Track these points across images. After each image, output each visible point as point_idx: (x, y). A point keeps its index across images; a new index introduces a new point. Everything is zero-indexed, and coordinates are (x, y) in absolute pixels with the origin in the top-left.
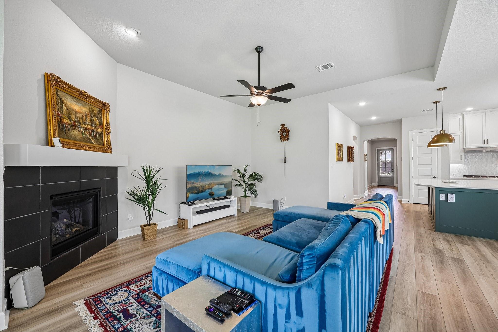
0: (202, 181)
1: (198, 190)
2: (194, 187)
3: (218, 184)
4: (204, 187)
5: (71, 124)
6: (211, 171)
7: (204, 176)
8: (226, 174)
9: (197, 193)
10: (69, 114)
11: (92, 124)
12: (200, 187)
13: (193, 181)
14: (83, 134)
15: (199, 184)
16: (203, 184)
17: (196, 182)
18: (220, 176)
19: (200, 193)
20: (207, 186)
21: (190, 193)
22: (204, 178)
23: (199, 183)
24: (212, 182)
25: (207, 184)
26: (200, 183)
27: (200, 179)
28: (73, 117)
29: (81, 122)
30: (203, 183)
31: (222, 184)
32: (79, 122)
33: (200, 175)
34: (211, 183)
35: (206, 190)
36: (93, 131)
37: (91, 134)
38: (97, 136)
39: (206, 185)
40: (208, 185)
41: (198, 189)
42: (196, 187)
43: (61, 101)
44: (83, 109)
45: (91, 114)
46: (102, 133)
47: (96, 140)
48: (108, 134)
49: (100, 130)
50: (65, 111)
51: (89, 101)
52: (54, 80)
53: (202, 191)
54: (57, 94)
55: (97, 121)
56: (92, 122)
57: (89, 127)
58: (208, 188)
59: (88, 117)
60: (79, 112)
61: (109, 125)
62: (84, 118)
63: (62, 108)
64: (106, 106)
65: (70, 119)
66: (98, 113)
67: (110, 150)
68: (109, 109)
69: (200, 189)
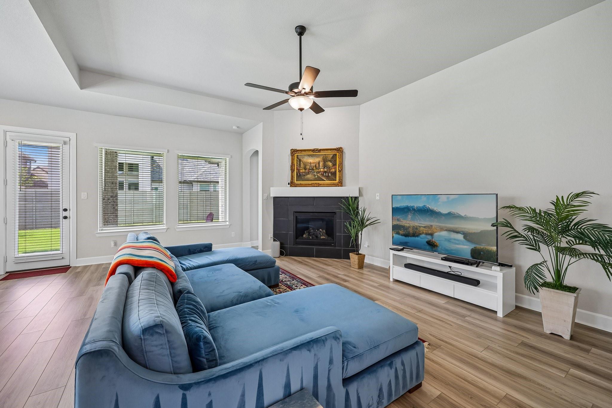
0: (413, 219)
1: (407, 232)
2: (401, 225)
3: (446, 230)
4: (417, 229)
5: (306, 172)
6: (430, 207)
7: (416, 212)
8: (469, 215)
9: (406, 235)
10: (305, 166)
11: (324, 167)
12: (409, 227)
13: (399, 217)
14: (315, 176)
15: (409, 224)
16: (416, 224)
17: (403, 219)
18: (450, 216)
19: (411, 236)
20: (422, 228)
21: (394, 232)
22: (417, 216)
23: (408, 222)
24: (432, 224)
25: (423, 225)
26: (411, 222)
27: (410, 216)
28: (308, 167)
29: (314, 168)
31: (458, 233)
32: (313, 169)
33: (410, 210)
34: (432, 226)
35: (420, 234)
36: (325, 172)
37: (323, 175)
38: (330, 175)
39: (420, 227)
40: (424, 227)
41: (406, 229)
42: (403, 227)
43: (300, 161)
44: (317, 160)
45: (325, 160)
46: (336, 172)
47: (328, 178)
48: (340, 171)
49: (333, 170)
50: (302, 165)
51: (322, 153)
52: (294, 152)
53: (414, 235)
54: (297, 158)
55: (330, 164)
56: (325, 166)
57: (322, 170)
58: (425, 232)
59: (321, 164)
60: (313, 163)
61: (341, 164)
62: (317, 165)
63: (300, 164)
64: (340, 150)
65: (305, 169)
66: (332, 158)
67: (341, 184)
68: (342, 151)
69: (411, 231)
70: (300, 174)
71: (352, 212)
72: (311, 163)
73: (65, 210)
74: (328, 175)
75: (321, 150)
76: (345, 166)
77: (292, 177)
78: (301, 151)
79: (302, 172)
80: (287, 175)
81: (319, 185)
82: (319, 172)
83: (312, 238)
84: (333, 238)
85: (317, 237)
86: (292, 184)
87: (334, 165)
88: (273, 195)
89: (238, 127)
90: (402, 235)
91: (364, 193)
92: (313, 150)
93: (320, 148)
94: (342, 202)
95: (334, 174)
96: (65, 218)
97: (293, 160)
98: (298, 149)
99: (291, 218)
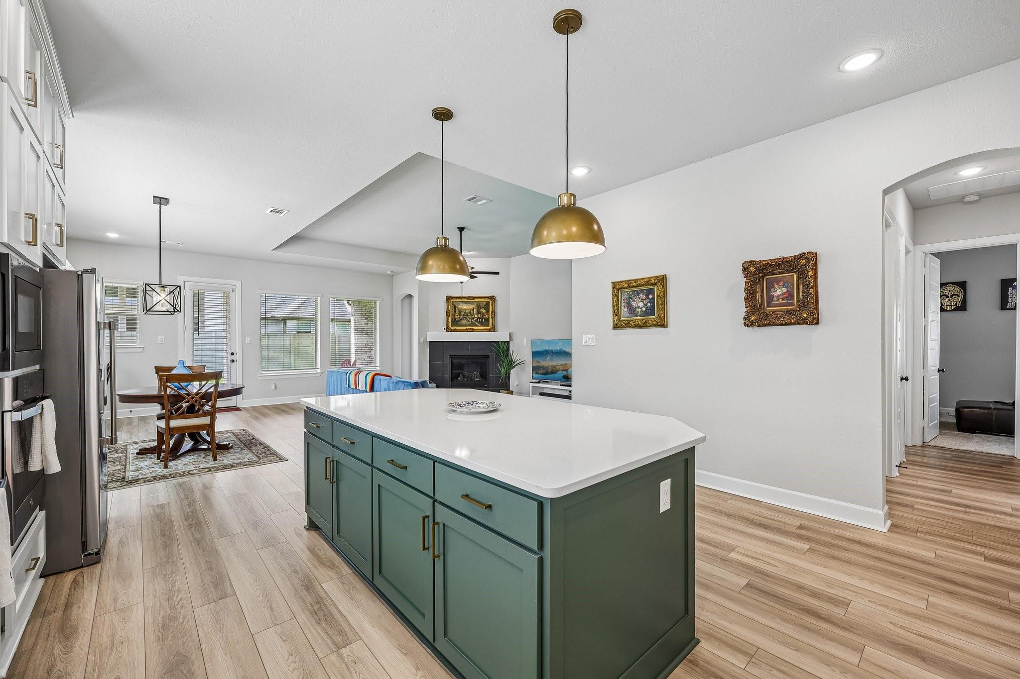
0: (551, 360)
4: (554, 367)
5: (461, 318)
6: (565, 350)
7: (554, 354)
9: (545, 374)
10: (460, 312)
11: (478, 314)
12: (548, 367)
13: (538, 359)
14: (470, 322)
17: (543, 361)
20: (559, 367)
21: (534, 370)
22: (555, 357)
23: (547, 363)
24: (567, 362)
25: (559, 364)
26: (549, 363)
27: (548, 358)
28: (463, 313)
29: (469, 314)
30: (554, 363)
32: (467, 315)
33: (549, 353)
34: (567, 364)
36: (479, 318)
37: (477, 321)
39: (557, 365)
40: (561, 365)
41: (545, 369)
42: (542, 367)
43: (455, 307)
44: (471, 307)
45: (479, 307)
46: (489, 318)
47: (482, 324)
48: (492, 318)
49: (486, 317)
50: (457, 311)
51: (476, 300)
52: (449, 298)
53: (552, 373)
54: (453, 304)
55: (484, 311)
56: (478, 312)
57: (476, 316)
58: (561, 369)
59: (475, 310)
60: (468, 310)
61: (494, 312)
62: (472, 312)
63: (455, 311)
64: (492, 298)
65: (460, 315)
66: (485, 305)
67: (493, 329)
68: (495, 300)
69: (549, 369)
70: (455, 320)
71: (502, 354)
72: (465, 310)
73: (233, 354)
74: (482, 321)
75: (475, 297)
76: (497, 313)
77: (448, 322)
78: (457, 298)
79: (458, 318)
80: (442, 320)
81: (473, 330)
82: (473, 318)
83: (467, 380)
84: (486, 380)
85: (471, 379)
86: (448, 329)
87: (488, 311)
88: (428, 340)
89: (392, 272)
90: (541, 374)
91: (514, 338)
92: (468, 298)
93: (474, 296)
94: (494, 347)
95: (487, 320)
96: (233, 361)
97: (448, 306)
98: (453, 296)
99: (447, 361)
